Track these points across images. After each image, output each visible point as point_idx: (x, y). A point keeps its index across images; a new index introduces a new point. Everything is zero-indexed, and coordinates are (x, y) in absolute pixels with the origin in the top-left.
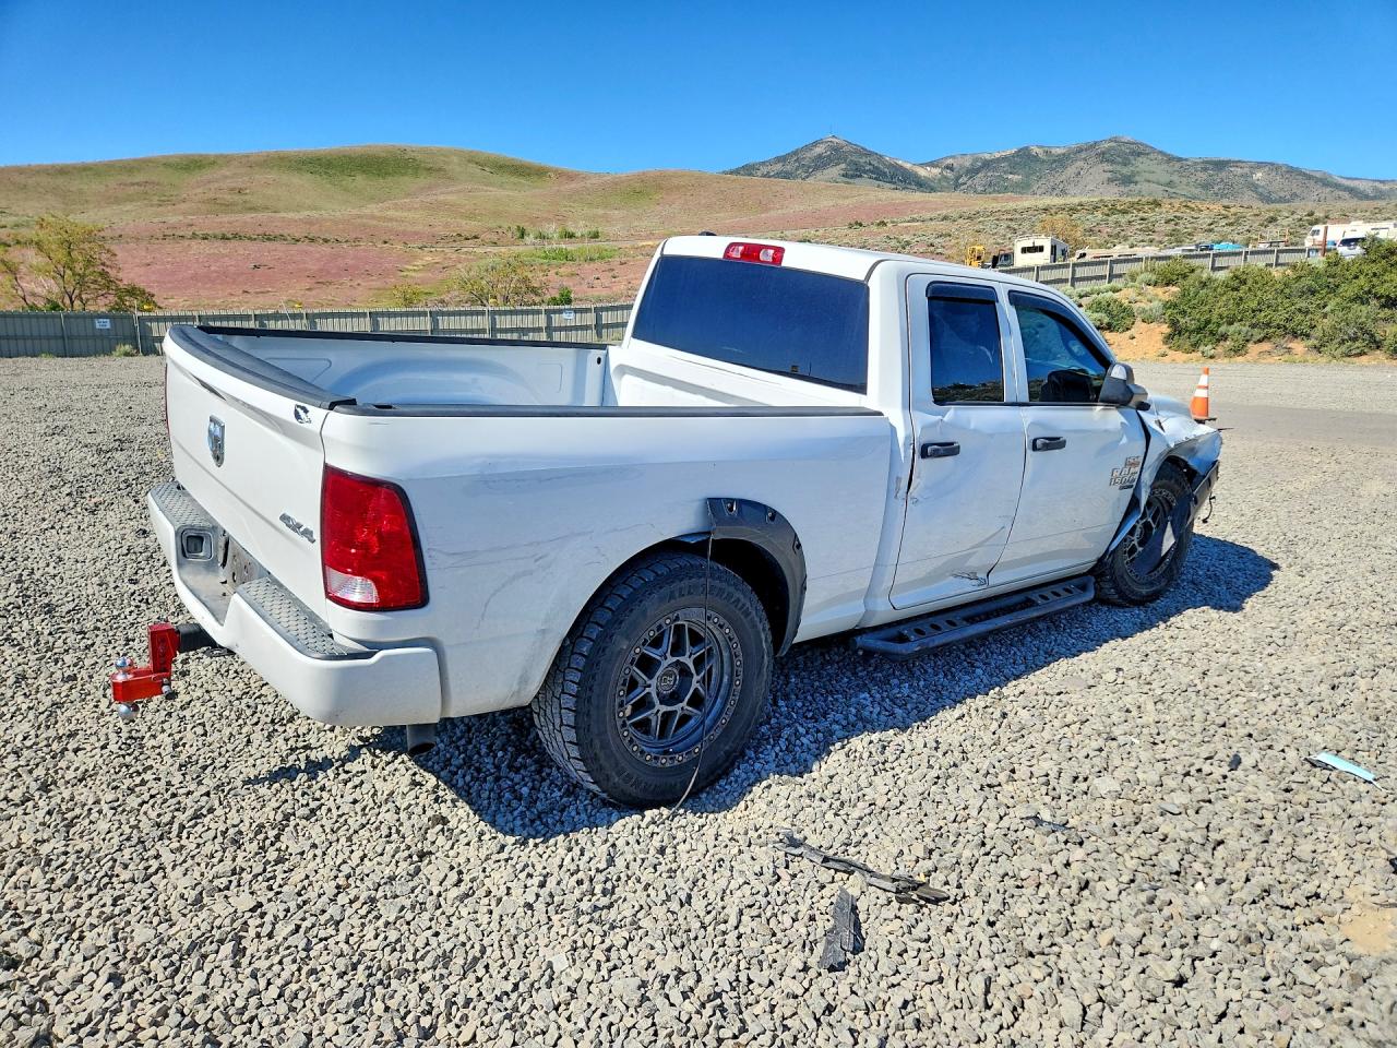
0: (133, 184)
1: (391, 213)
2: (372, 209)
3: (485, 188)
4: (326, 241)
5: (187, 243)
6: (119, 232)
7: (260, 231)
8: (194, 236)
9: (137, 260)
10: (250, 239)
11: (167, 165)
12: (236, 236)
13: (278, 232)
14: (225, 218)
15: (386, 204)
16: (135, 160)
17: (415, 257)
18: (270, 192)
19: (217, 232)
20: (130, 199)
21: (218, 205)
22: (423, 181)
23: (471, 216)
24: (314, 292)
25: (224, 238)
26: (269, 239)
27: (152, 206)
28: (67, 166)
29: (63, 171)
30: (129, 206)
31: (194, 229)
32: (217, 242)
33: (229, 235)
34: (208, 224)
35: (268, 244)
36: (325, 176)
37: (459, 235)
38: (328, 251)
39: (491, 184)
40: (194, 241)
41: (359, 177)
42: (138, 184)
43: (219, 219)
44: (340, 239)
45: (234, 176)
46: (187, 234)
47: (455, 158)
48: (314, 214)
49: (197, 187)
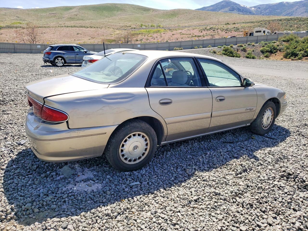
0: (53, 14)
1: (110, 21)
2: (107, 19)
3: (134, 14)
4: (94, 27)
5: (63, 28)
6: (49, 25)
7: (80, 25)
8: (65, 26)
9: (52, 32)
10: (77, 27)
11: (60, 9)
12: (74, 27)
13: (84, 25)
14: (72, 22)
15: (110, 18)
17: (115, 31)
18: (83, 15)
19: (70, 25)
20: (51, 17)
21: (71, 19)
22: (119, 12)
23: (130, 21)
24: (90, 40)
25: (72, 27)
26: (82, 27)
27: (57, 19)
29: (37, 10)
30: (51, 19)
31: (65, 25)
32: (70, 28)
33: (73, 26)
34: (68, 23)
35: (81, 28)
36: (96, 11)
37: (126, 26)
38: (95, 30)
39: (136, 13)
40: (65, 28)
41: (104, 12)
42: (54, 14)
43: (71, 22)
44: (98, 27)
45: (75, 12)
46: (63, 26)
47: (127, 7)
48: (93, 21)
49: (67, 15)
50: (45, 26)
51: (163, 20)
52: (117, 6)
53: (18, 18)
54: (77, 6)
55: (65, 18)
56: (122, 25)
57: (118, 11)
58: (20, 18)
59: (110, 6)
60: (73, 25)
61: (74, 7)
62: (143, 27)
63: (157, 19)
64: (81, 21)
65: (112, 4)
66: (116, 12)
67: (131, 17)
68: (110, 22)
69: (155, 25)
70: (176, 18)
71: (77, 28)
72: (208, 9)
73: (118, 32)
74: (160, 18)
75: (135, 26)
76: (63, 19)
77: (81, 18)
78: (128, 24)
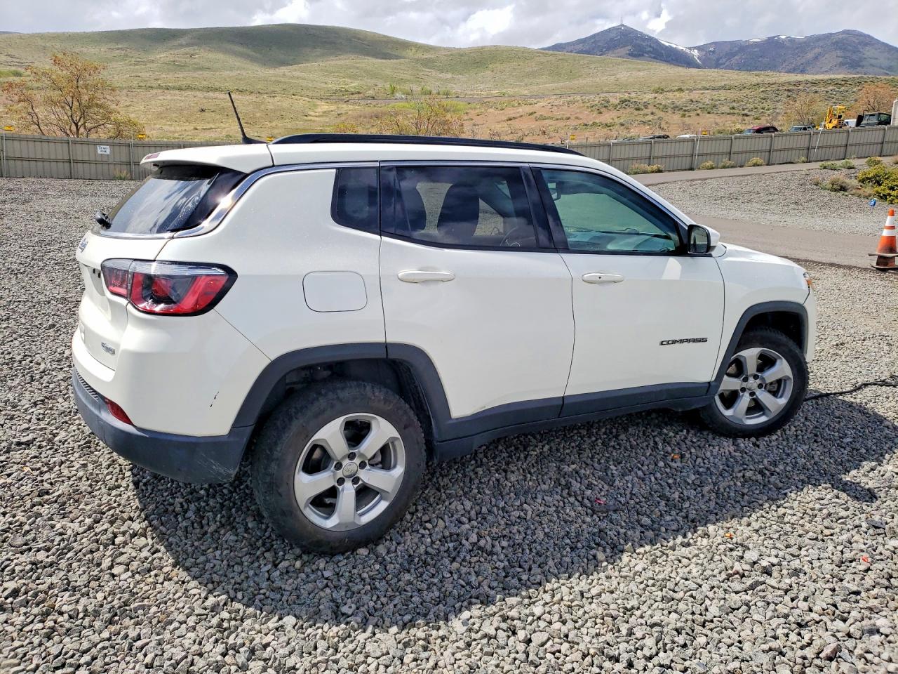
0: (118, 49)
1: (297, 74)
2: (285, 70)
3: (364, 57)
4: (251, 92)
5: (154, 91)
7: (205, 83)
8: (160, 87)
10: (199, 90)
11: (142, 35)
12: (189, 88)
13: (217, 85)
14: (181, 75)
15: (294, 67)
18: (212, 57)
19: (175, 84)
20: (115, 59)
21: (176, 66)
22: (319, 51)
23: (356, 76)
25: (180, 89)
26: (211, 90)
27: (131, 65)
29: (69, 37)
30: (116, 64)
31: (160, 82)
32: (177, 92)
33: (183, 87)
34: (169, 78)
35: (211, 94)
36: (250, 46)
37: (346, 91)
38: (254, 99)
39: (368, 54)
40: (159, 91)
41: (274, 48)
42: (121, 49)
43: (176, 75)
44: (261, 91)
45: (188, 45)
46: (155, 84)
47: (342, 35)
49: (162, 53)
51: (449, 76)
52: (311, 31)
53: (9, 59)
54: (191, 30)
55: (155, 65)
56: (334, 89)
57: (314, 47)
58: (18, 60)
59: (291, 31)
60: (183, 83)
61: (182, 33)
62: (398, 95)
63: (433, 74)
64: (206, 74)
65: (297, 28)
66: (308, 50)
68: (297, 78)
70: (489, 72)
71: (199, 94)
72: (568, 48)
73: (326, 108)
74: (442, 71)
75: (371, 92)
76: (152, 65)
77: (207, 65)
78: (353, 85)
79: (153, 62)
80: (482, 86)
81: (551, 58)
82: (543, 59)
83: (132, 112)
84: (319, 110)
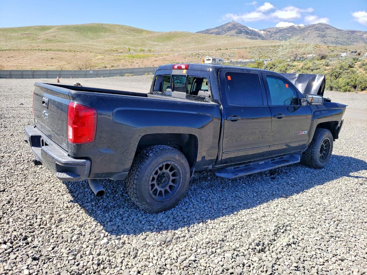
0: (25, 34)
1: (95, 43)
2: (90, 42)
3: (124, 36)
4: (74, 51)
5: (36, 51)
6: (19, 48)
7: (57, 48)
9: (21, 56)
11: (35, 29)
12: (50, 50)
13: (62, 49)
14: (48, 44)
15: (95, 41)
16: (26, 27)
17: (96, 56)
18: (63, 37)
19: (45, 49)
20: (24, 38)
21: (48, 40)
22: (107, 34)
23: (118, 44)
27: (30, 40)
28: (7, 28)
30: (23, 40)
31: (39, 47)
32: (44, 52)
33: (48, 49)
34: (43, 46)
35: (58, 52)
36: (79, 32)
37: (112, 50)
38: (74, 54)
39: (126, 35)
40: (38, 51)
41: (89, 33)
42: (27, 34)
43: (46, 45)
44: (78, 51)
45: (54, 32)
46: (37, 48)
47: (117, 27)
48: (73, 44)
49: (42, 35)
50: (14, 48)
51: (156, 43)
52: (104, 26)
54: (56, 26)
55: (40, 40)
56: (107, 49)
57: (105, 32)
59: (96, 26)
60: (48, 48)
61: (52, 27)
62: (131, 51)
63: (150, 43)
64: (59, 44)
65: (99, 25)
66: (102, 34)
67: (120, 40)
68: (94, 45)
69: (146, 49)
70: (172, 42)
71: (52, 52)
72: (212, 31)
73: (100, 57)
74: (154, 41)
75: (121, 50)
76: (39, 40)
77: (61, 40)
78: (115, 47)
79: (39, 39)
80: (167, 47)
81: (196, 36)
82: (193, 36)
83: (25, 60)
84: (97, 58)
